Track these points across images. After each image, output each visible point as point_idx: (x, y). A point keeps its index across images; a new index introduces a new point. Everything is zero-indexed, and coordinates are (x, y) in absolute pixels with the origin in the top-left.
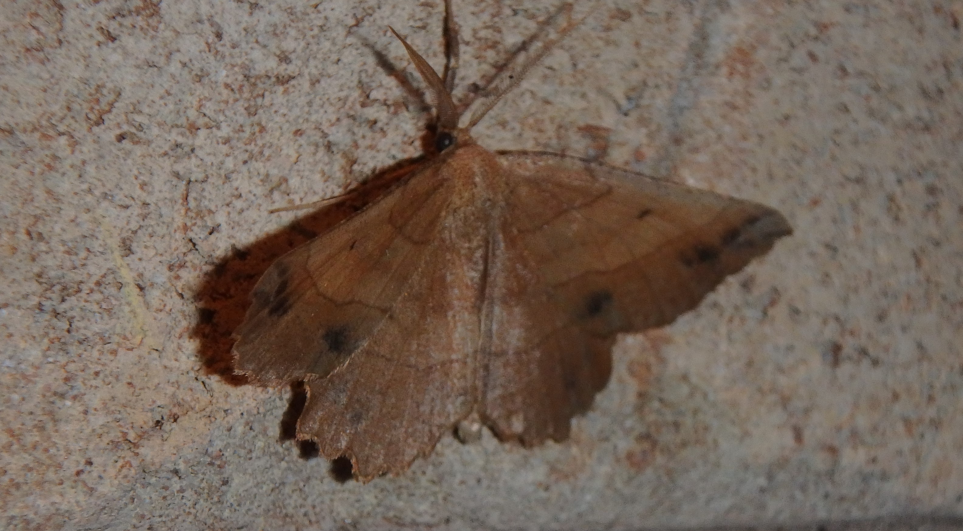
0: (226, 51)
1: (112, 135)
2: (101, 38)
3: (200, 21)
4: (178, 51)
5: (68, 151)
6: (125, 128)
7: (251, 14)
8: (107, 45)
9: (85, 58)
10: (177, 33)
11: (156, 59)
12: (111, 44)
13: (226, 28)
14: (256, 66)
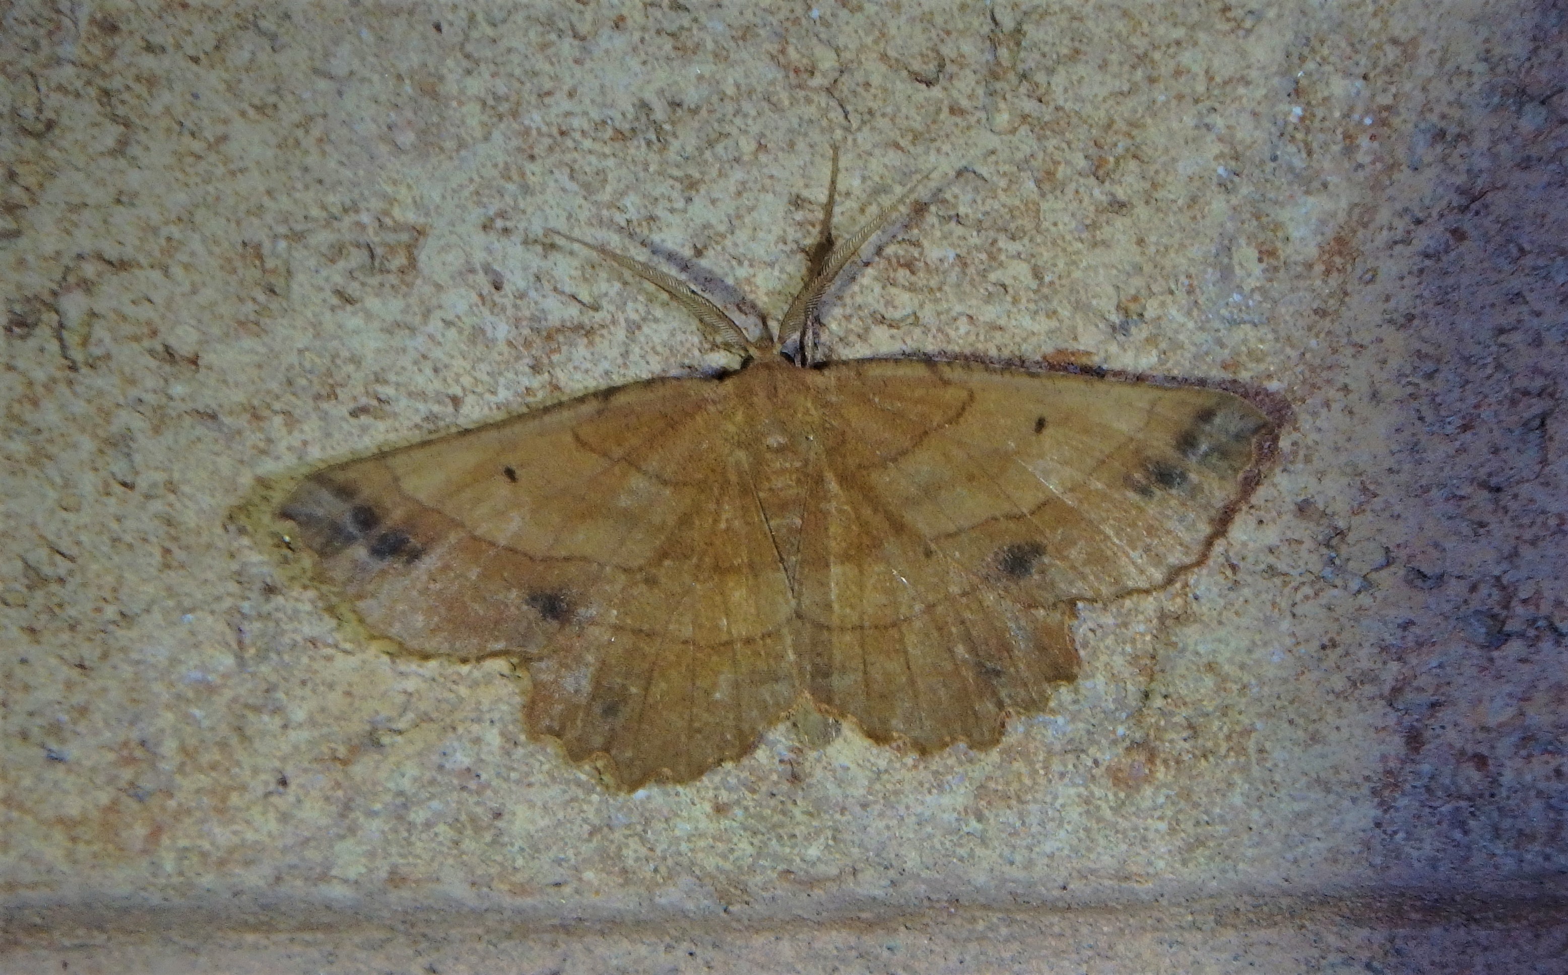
0: (508, 302)
1: (344, 411)
2: (335, 301)
3: (472, 271)
4: (440, 307)
5: (284, 431)
6: (364, 401)
7: (545, 257)
8: (343, 308)
9: (314, 326)
10: (439, 287)
11: (409, 319)
12: (349, 308)
13: (507, 275)
14: (550, 317)
